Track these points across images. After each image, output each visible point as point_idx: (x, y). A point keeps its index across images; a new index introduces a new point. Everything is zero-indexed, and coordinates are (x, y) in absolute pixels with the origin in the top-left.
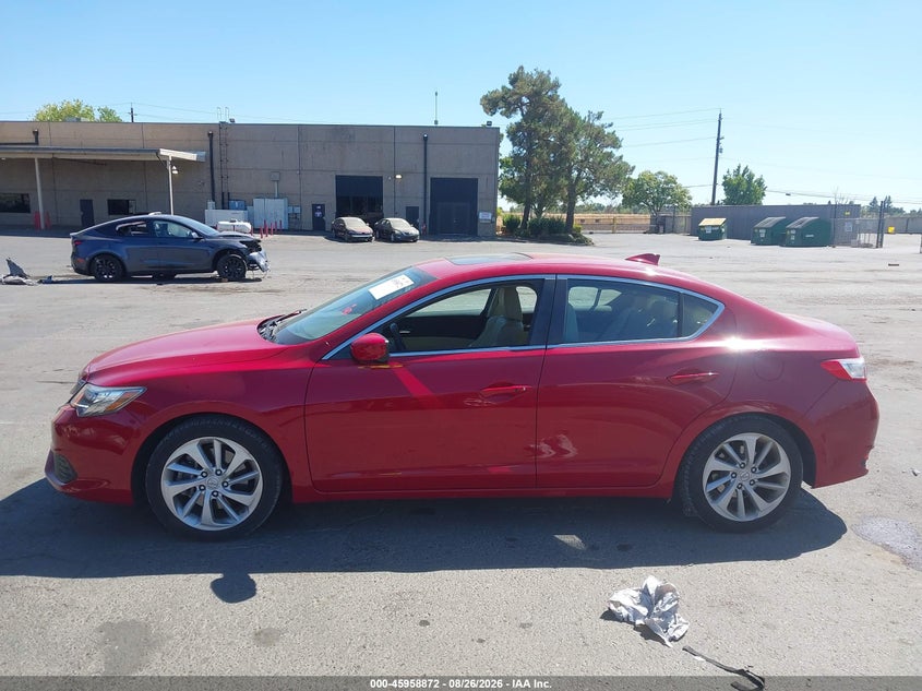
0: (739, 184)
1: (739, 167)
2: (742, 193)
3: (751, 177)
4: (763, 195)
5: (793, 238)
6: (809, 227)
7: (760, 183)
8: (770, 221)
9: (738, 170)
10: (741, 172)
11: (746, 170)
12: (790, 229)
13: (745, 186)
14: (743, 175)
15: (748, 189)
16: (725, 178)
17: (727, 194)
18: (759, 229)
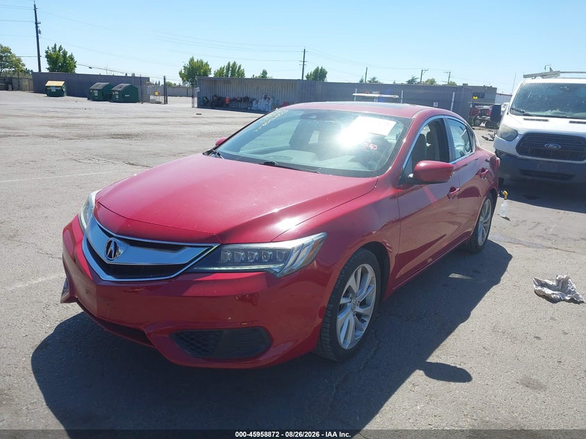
0: (57, 57)
1: (55, 45)
2: (60, 63)
3: (65, 53)
4: (75, 66)
5: (117, 97)
6: (126, 90)
7: (71, 58)
8: (100, 85)
9: (55, 47)
10: (57, 49)
11: (61, 48)
12: (115, 91)
13: (61, 60)
14: (59, 51)
15: (65, 61)
16: (47, 52)
17: (49, 64)
18: (93, 90)
